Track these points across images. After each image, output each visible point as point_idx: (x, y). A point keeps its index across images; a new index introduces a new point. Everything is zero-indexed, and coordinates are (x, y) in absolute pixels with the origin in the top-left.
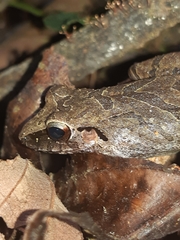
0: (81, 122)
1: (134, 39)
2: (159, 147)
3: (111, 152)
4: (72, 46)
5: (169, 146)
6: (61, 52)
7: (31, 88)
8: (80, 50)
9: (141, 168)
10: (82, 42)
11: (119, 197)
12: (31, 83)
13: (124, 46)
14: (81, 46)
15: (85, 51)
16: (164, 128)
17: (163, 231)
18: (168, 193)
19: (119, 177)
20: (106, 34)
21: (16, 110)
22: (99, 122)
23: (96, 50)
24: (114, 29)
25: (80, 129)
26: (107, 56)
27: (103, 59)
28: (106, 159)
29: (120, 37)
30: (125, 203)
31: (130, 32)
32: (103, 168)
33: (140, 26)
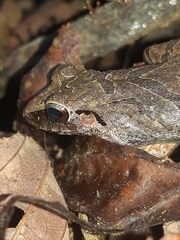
0: (80, 105)
1: (157, 18)
2: (158, 135)
3: (109, 137)
4: (96, 22)
5: (169, 136)
6: (85, 27)
7: (44, 64)
8: (104, 26)
9: (134, 157)
10: (105, 18)
11: (112, 182)
12: (44, 59)
13: (148, 24)
14: (104, 22)
15: (108, 27)
16: (163, 117)
17: (147, 222)
18: (157, 185)
19: (115, 162)
20: (129, 11)
21: (28, 84)
22: (98, 106)
23: (118, 27)
24: (137, 7)
25: (78, 112)
26: (130, 33)
27: (125, 37)
28: (104, 143)
29: (143, 16)
30: (115, 190)
31: (154, 11)
32: (100, 152)
33: (164, 6)
